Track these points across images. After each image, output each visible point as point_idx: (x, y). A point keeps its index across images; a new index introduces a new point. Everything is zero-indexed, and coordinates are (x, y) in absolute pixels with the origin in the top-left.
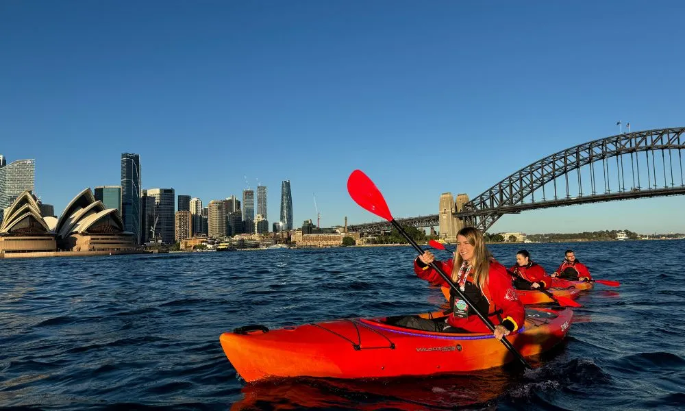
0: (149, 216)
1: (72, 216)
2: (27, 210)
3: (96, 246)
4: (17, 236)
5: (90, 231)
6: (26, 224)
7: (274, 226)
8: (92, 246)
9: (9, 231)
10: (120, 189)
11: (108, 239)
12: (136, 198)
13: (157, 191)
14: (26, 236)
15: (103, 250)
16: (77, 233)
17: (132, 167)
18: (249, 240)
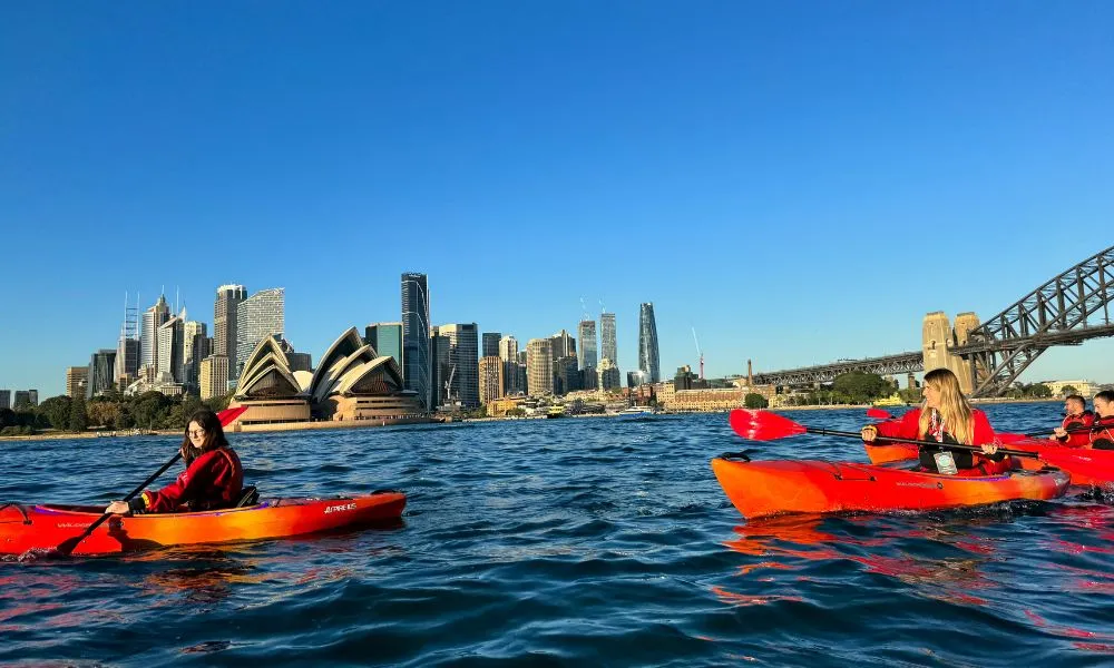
0: (442, 365)
1: (331, 370)
2: (271, 362)
3: (365, 413)
4: (258, 399)
5: (356, 390)
6: (269, 383)
7: (630, 377)
8: (359, 412)
9: (247, 393)
10: (400, 326)
11: (380, 402)
12: (423, 340)
13: (453, 328)
14: (271, 399)
15: (374, 418)
16: (337, 393)
17: (416, 292)
18: (590, 400)
